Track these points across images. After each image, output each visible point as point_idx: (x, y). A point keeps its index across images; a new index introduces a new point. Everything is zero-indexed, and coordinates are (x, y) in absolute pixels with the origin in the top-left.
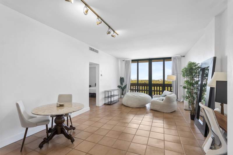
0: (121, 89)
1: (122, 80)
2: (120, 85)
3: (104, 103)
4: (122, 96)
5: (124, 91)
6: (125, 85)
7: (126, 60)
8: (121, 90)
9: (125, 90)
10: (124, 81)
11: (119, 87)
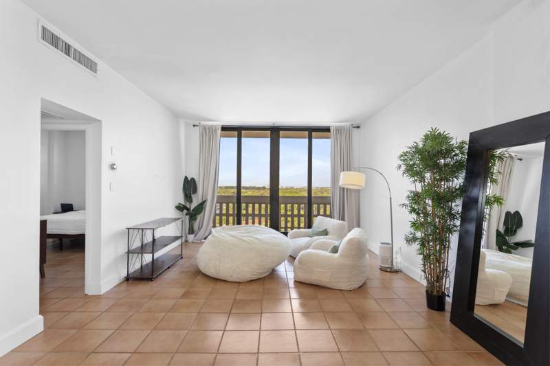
0: (187, 214)
1: (190, 187)
2: (182, 201)
3: (124, 274)
4: (191, 238)
5: (198, 221)
6: (200, 202)
7: (203, 123)
8: (187, 217)
9: (199, 217)
10: (195, 191)
11: (180, 208)
